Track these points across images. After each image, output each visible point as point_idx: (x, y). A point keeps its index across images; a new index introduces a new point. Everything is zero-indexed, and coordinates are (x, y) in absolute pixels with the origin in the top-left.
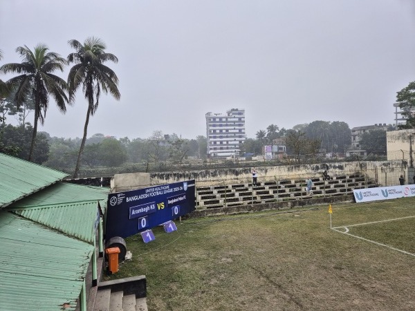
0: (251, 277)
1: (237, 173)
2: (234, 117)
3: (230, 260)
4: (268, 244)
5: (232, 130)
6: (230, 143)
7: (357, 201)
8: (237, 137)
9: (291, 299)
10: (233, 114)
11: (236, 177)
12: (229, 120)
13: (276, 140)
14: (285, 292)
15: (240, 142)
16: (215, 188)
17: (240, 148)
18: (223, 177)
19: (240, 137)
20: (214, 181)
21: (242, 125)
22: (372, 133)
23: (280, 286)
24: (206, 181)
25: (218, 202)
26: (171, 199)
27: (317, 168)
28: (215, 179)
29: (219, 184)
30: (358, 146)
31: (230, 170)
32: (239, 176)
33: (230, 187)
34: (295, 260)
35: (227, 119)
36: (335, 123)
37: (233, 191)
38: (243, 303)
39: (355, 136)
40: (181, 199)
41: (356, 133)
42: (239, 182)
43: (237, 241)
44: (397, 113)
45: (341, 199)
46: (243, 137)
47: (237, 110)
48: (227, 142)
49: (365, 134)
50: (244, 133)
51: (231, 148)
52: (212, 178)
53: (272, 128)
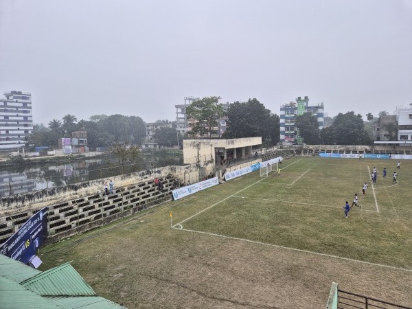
0: (145, 282)
1: (76, 189)
2: (17, 102)
3: (121, 275)
4: (138, 252)
5: (13, 116)
6: (10, 132)
7: (175, 199)
8: (21, 125)
9: (179, 286)
10: (15, 97)
11: (75, 192)
12: (8, 104)
13: (77, 133)
14: (173, 283)
15: (26, 132)
16: (55, 207)
17: (26, 139)
18: (62, 194)
19: (26, 125)
20: (51, 200)
21: (29, 112)
22: (162, 129)
23: (167, 280)
24: (42, 201)
25: (64, 222)
26: (33, 234)
27: (143, 174)
28: (52, 197)
29: (58, 202)
30: (151, 139)
31: (69, 186)
32: (78, 191)
33: (70, 203)
34: (164, 259)
35: (5, 102)
36: (132, 118)
37: (75, 207)
38: (153, 300)
39: (149, 131)
40: (39, 230)
41: (150, 128)
42: (78, 196)
43: (114, 257)
44: (177, 113)
45: (165, 200)
46: (30, 125)
47: (20, 93)
48: (7, 131)
49: (157, 129)
50: (31, 121)
51: (13, 139)
52: (49, 197)
53: (69, 119)
